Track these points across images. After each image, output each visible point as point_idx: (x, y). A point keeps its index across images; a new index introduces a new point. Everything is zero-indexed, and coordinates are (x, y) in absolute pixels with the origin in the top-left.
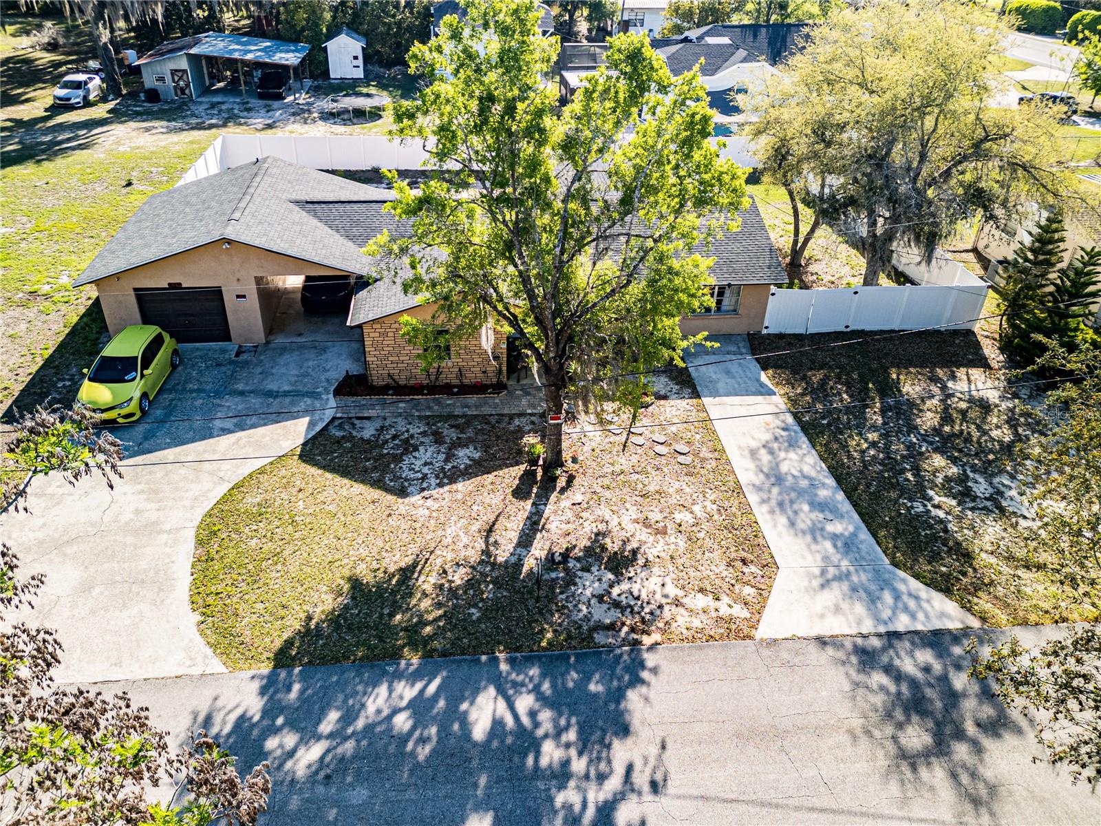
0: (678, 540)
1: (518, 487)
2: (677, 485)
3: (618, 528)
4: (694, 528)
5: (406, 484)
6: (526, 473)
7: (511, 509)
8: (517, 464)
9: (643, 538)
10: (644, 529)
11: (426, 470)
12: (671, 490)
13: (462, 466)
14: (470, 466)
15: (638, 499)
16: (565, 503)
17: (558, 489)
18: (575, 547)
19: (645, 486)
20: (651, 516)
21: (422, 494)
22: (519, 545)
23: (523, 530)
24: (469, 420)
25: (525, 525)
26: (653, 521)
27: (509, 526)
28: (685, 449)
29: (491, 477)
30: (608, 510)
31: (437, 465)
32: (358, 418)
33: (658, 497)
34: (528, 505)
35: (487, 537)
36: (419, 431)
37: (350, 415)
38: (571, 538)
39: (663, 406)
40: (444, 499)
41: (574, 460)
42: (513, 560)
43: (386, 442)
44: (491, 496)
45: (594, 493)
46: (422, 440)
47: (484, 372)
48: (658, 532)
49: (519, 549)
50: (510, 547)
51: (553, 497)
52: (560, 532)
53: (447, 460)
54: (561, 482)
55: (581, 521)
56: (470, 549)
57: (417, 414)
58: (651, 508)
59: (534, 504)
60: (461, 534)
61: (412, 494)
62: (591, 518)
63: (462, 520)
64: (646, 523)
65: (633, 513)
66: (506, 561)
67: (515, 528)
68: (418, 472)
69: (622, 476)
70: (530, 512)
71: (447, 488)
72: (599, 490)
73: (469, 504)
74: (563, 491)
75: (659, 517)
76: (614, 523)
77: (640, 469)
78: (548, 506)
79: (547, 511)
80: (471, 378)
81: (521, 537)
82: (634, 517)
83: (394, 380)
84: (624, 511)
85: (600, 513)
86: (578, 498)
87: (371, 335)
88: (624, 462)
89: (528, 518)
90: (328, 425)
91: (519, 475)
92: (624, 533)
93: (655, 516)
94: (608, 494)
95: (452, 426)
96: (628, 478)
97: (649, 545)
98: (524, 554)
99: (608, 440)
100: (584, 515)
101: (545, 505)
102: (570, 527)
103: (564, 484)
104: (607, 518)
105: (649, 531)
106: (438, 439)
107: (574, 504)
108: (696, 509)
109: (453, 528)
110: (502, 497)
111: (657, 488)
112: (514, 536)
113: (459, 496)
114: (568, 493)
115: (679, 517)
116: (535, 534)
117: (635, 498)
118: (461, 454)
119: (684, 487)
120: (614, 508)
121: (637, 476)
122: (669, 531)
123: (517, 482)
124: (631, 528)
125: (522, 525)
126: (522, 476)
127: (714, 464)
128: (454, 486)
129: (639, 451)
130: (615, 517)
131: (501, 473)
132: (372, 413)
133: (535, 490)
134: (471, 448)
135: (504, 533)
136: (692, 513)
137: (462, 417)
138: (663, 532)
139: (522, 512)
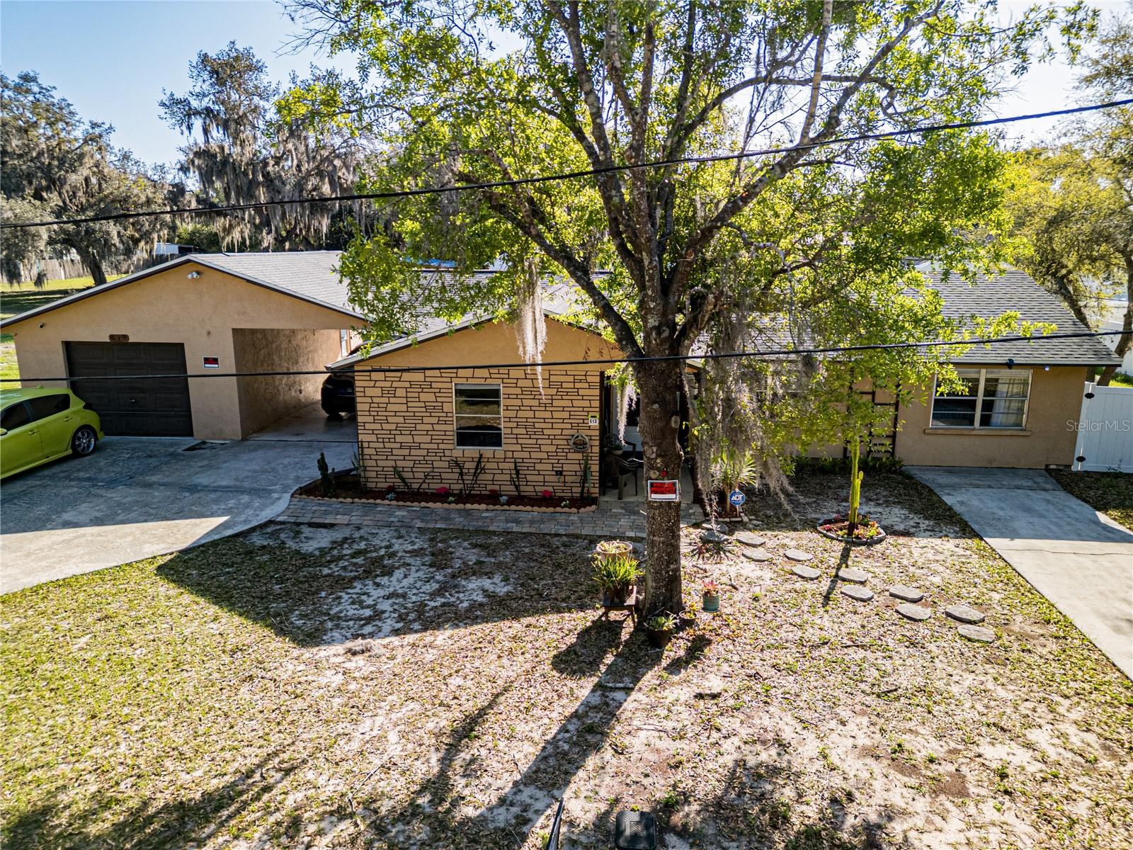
0: (1009, 817)
1: (571, 650)
2: (969, 680)
3: (818, 765)
4: (1047, 788)
5: (330, 625)
6: (598, 626)
7: (538, 692)
8: (582, 608)
9: (898, 798)
10: (893, 774)
11: (385, 606)
12: (955, 689)
13: (465, 604)
14: (481, 605)
15: (869, 700)
16: (680, 691)
17: (664, 663)
18: (686, 797)
19: (885, 674)
20: (909, 741)
21: (349, 644)
22: (531, 778)
23: (554, 741)
24: (510, 539)
25: (563, 729)
26: (920, 757)
27: (521, 728)
28: (975, 614)
29: (517, 627)
30: (789, 718)
31: (414, 599)
32: (311, 525)
33: (924, 701)
34: (584, 688)
35: (453, 749)
36: (410, 548)
37: (300, 520)
38: (683, 778)
39: (904, 546)
40: (393, 658)
41: (710, 603)
42: (503, 817)
43: (341, 558)
44: (505, 661)
45: (756, 676)
46: (408, 560)
47: (559, 473)
48: (938, 788)
49: (528, 792)
50: (505, 783)
51: (650, 678)
52: (653, 757)
53: (439, 592)
54: (676, 649)
55: (715, 735)
56: (395, 774)
57: (419, 524)
58: (911, 725)
59: (598, 686)
60: (393, 737)
61: (331, 642)
62: (744, 732)
63: (411, 705)
64: (899, 758)
65: (860, 731)
66: (482, 820)
67: (536, 736)
68: (368, 607)
69: (824, 651)
70: (586, 704)
71: (410, 638)
72: (767, 672)
73: (446, 672)
74: (676, 666)
75: (936, 748)
76: (806, 750)
77: (867, 640)
78: (634, 695)
79: (629, 705)
80: (534, 484)
81: (543, 758)
82: (863, 741)
83: (403, 480)
84: (833, 724)
85: (766, 722)
86: (714, 683)
87: (369, 392)
88: (825, 624)
89: (575, 715)
90: (253, 529)
91: (579, 628)
92: (837, 781)
93: (923, 745)
94: (789, 682)
95: (475, 546)
96: (839, 654)
97: (919, 822)
98: (539, 805)
99: (788, 586)
100: (725, 722)
101: (628, 690)
102: (686, 748)
103: (682, 653)
104: (787, 735)
105: (913, 781)
106: (439, 560)
107: (700, 696)
108: (1040, 737)
109: (379, 720)
110: (528, 666)
111: (920, 681)
112: (526, 754)
113: (430, 656)
114: (689, 672)
115: (995, 753)
116: (584, 755)
117: (860, 697)
118: (471, 586)
119: (990, 685)
120: (806, 715)
121: (861, 654)
122: (972, 790)
123: (572, 639)
124: (855, 767)
125: (555, 730)
126: (586, 631)
127: (1053, 646)
128: (428, 637)
129: (861, 609)
130: (810, 736)
131: (543, 620)
132: (341, 519)
133: (609, 659)
134: (497, 578)
135: (502, 745)
136: (1029, 746)
137: (500, 534)
138: (958, 790)
139: (565, 701)
